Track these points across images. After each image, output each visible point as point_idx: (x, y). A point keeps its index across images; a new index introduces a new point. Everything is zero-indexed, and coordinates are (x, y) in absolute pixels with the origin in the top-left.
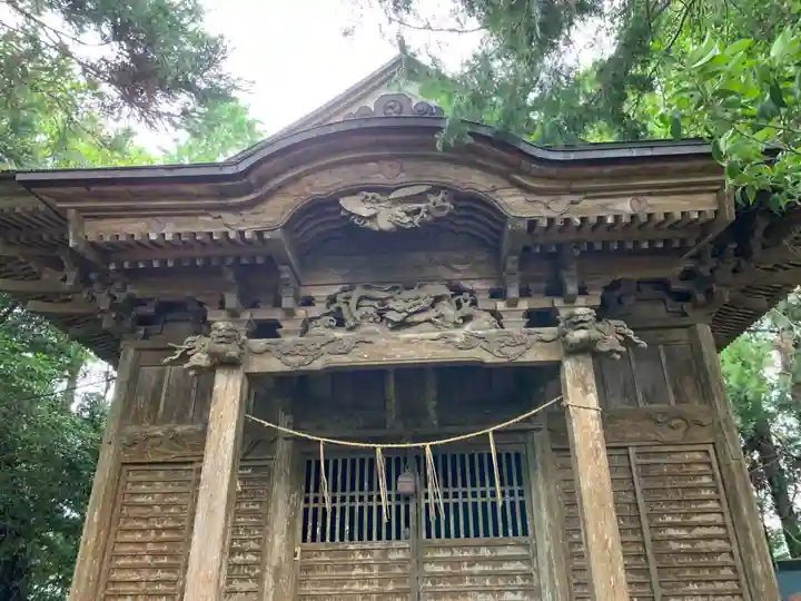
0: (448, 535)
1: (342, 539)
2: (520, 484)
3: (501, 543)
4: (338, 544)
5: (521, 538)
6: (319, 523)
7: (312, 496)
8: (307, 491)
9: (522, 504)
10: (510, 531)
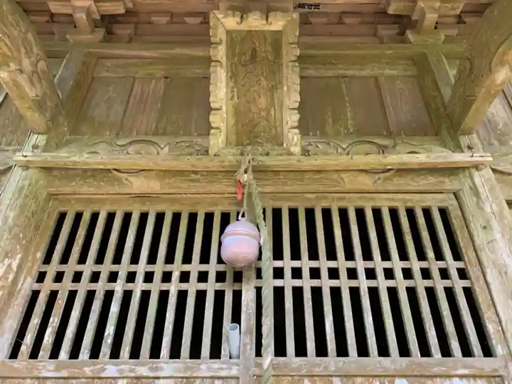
0: (322, 351)
1: (95, 354)
2: (457, 256)
3: (436, 370)
4: (84, 364)
5: (479, 361)
6: (55, 321)
7: (52, 269)
8: (47, 260)
9: (468, 292)
10: (455, 345)
